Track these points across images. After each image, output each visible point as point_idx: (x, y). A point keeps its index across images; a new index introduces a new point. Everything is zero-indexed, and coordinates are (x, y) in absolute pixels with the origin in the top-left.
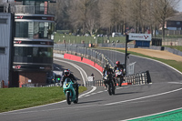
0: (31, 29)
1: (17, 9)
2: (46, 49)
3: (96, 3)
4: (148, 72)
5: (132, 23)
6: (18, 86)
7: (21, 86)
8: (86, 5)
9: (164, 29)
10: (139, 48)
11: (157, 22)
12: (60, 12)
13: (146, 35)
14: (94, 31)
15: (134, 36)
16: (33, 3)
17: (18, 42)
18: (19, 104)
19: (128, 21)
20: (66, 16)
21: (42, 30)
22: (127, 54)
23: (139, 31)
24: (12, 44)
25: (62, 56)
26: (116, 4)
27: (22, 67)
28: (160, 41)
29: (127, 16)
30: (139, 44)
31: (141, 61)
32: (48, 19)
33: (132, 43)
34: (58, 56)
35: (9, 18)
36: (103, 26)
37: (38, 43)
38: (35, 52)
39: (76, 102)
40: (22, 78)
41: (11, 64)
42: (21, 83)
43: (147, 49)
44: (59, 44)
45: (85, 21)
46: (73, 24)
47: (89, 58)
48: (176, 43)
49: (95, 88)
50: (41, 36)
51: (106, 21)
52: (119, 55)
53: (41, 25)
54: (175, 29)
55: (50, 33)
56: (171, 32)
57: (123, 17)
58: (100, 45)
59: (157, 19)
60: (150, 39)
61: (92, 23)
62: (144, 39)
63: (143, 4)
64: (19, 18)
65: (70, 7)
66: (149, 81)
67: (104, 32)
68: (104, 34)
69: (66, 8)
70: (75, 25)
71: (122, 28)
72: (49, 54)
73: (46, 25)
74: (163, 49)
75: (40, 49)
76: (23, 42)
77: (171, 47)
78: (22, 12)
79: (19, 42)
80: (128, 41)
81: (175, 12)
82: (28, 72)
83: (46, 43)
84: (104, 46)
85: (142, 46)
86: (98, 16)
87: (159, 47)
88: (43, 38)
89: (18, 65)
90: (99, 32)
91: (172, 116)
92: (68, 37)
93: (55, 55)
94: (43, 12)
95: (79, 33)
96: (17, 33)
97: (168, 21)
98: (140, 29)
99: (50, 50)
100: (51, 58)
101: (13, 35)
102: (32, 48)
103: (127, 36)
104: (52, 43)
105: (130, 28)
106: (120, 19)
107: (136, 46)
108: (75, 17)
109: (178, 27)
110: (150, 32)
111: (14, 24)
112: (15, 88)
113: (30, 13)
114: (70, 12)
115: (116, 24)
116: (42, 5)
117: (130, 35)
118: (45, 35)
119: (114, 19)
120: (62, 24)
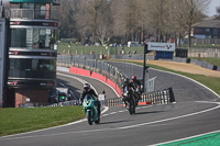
0: (30, 37)
1: (13, 13)
2: (48, 62)
3: (109, 6)
4: (170, 90)
5: (152, 30)
6: (13, 106)
7: (17, 106)
8: (96, 8)
9: (190, 37)
10: (160, 60)
11: (182, 29)
12: (64, 16)
13: (169, 44)
14: (105, 39)
15: (154, 46)
16: (32, 6)
17: (14, 53)
18: (16, 128)
19: (146, 27)
20: (72, 21)
21: (43, 38)
22: (146, 68)
23: (161, 39)
24: (7, 55)
25: (67, 70)
26: (133, 7)
27: (19, 83)
28: (186, 51)
29: (145, 22)
30: (160, 55)
31: (163, 76)
32: (51, 24)
33: (152, 54)
34: (62, 69)
35: (4, 24)
36: (116, 34)
37: (39, 54)
38: (34, 65)
39: (97, 122)
40: (18, 97)
41: (6, 80)
42: (17, 103)
43: (169, 62)
44: (63, 56)
45: (95, 28)
46: (80, 31)
47: (100, 72)
48: (204, 54)
49: (107, 108)
50: (41, 45)
51: (120, 28)
52: (135, 69)
53: (42, 33)
54: (204, 37)
55: (52, 42)
56: (199, 41)
57: (141, 23)
58: (113, 56)
59: (182, 25)
60: (173, 49)
61: (103, 30)
62: (166, 49)
63: (165, 7)
64: (15, 23)
65: (77, 10)
66: (172, 99)
67: (117, 40)
68: (118, 43)
69: (71, 12)
70: (83, 32)
71: (139, 36)
72: (51, 68)
73: (48, 32)
74: (188, 61)
75: (41, 61)
76: (20, 53)
77: (199, 59)
78: (19, 17)
79: (16, 53)
80: (147, 51)
81: (204, 16)
82: (25, 88)
83: (48, 54)
84: (117, 57)
85: (163, 58)
86: (111, 22)
87: (185, 59)
88: (45, 48)
89: (14, 81)
90: (111, 41)
91: (200, 143)
92: (74, 47)
93: (58, 68)
94: (44, 17)
95: (87, 42)
96: (13, 42)
97: (196, 28)
98: (162, 38)
99: (53, 63)
100: (54, 72)
101: (8, 45)
102: (31, 60)
103: (146, 46)
104: (55, 54)
105: (150, 36)
106: (137, 26)
107: (157, 58)
108: (83, 23)
109: (207, 34)
110: (174, 40)
111: (9, 31)
112: (10, 109)
113: (28, 18)
114: (76, 16)
115: (132, 31)
116: (43, 8)
117: (149, 44)
118: (47, 45)
119: (130, 25)
120: (66, 31)
